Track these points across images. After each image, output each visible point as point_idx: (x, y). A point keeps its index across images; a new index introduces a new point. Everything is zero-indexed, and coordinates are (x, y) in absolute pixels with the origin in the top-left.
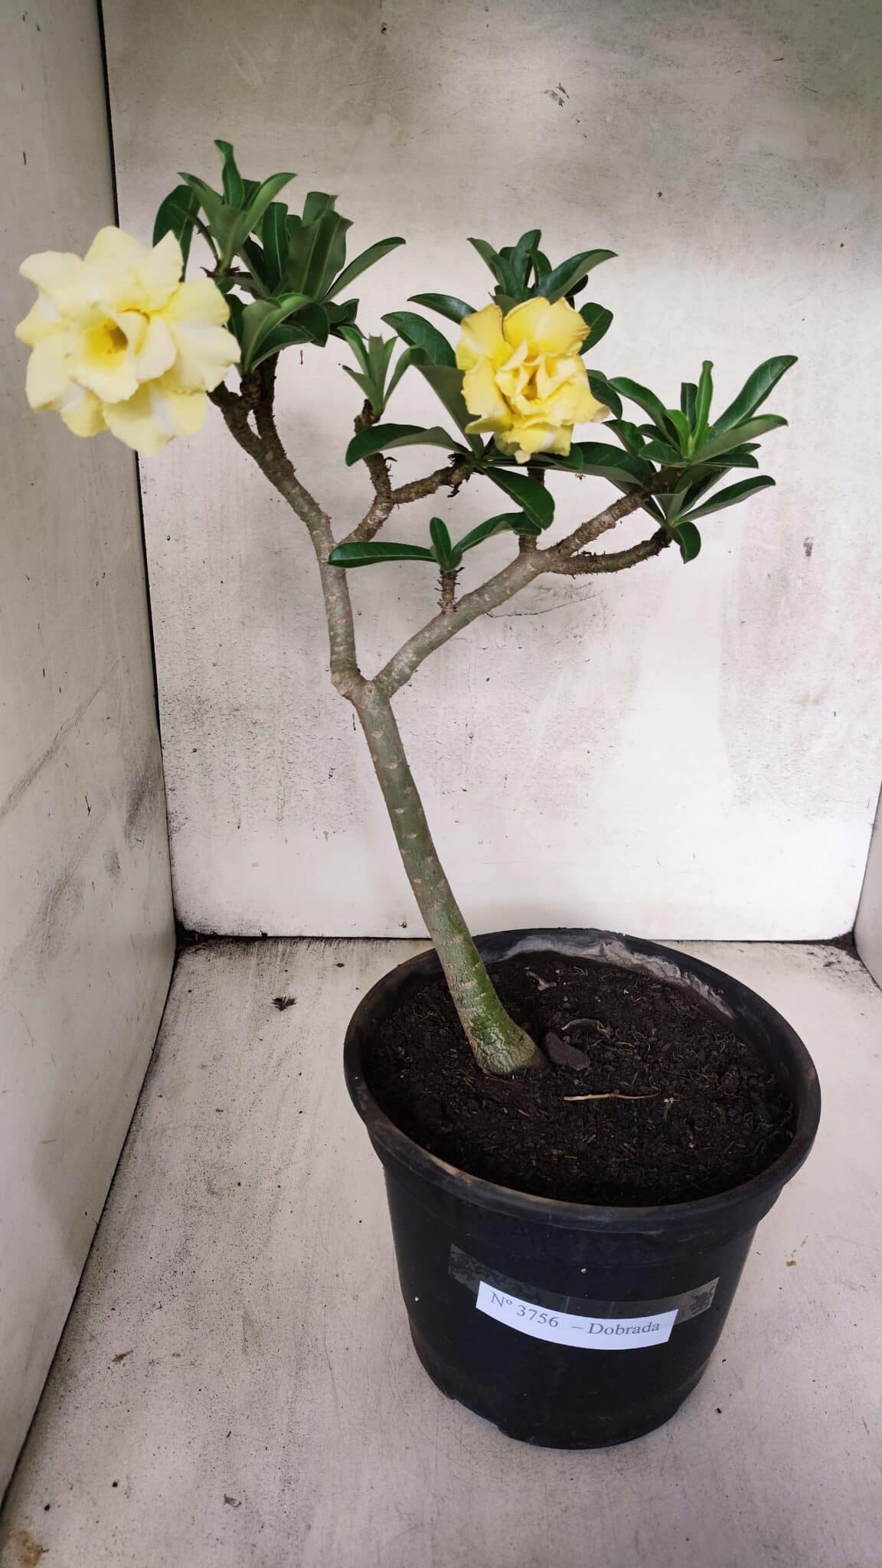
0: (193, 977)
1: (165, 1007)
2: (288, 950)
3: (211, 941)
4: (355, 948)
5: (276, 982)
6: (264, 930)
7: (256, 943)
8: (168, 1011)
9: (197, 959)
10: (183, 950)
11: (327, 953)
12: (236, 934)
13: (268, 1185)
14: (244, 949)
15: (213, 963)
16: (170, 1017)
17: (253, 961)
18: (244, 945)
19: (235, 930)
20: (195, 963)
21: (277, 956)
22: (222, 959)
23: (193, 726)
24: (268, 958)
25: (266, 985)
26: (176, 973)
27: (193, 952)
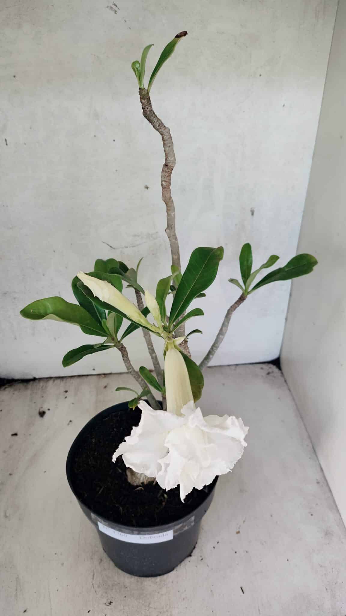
0: (3, 403)
2: (44, 385)
3: (11, 383)
4: (74, 382)
5: (38, 403)
6: (34, 376)
7: (31, 382)
9: (5, 392)
11: (60, 386)
12: (22, 379)
15: (12, 396)
17: (29, 392)
18: (25, 384)
20: (4, 395)
21: (39, 389)
22: (16, 392)
24: (35, 390)
25: (35, 405)
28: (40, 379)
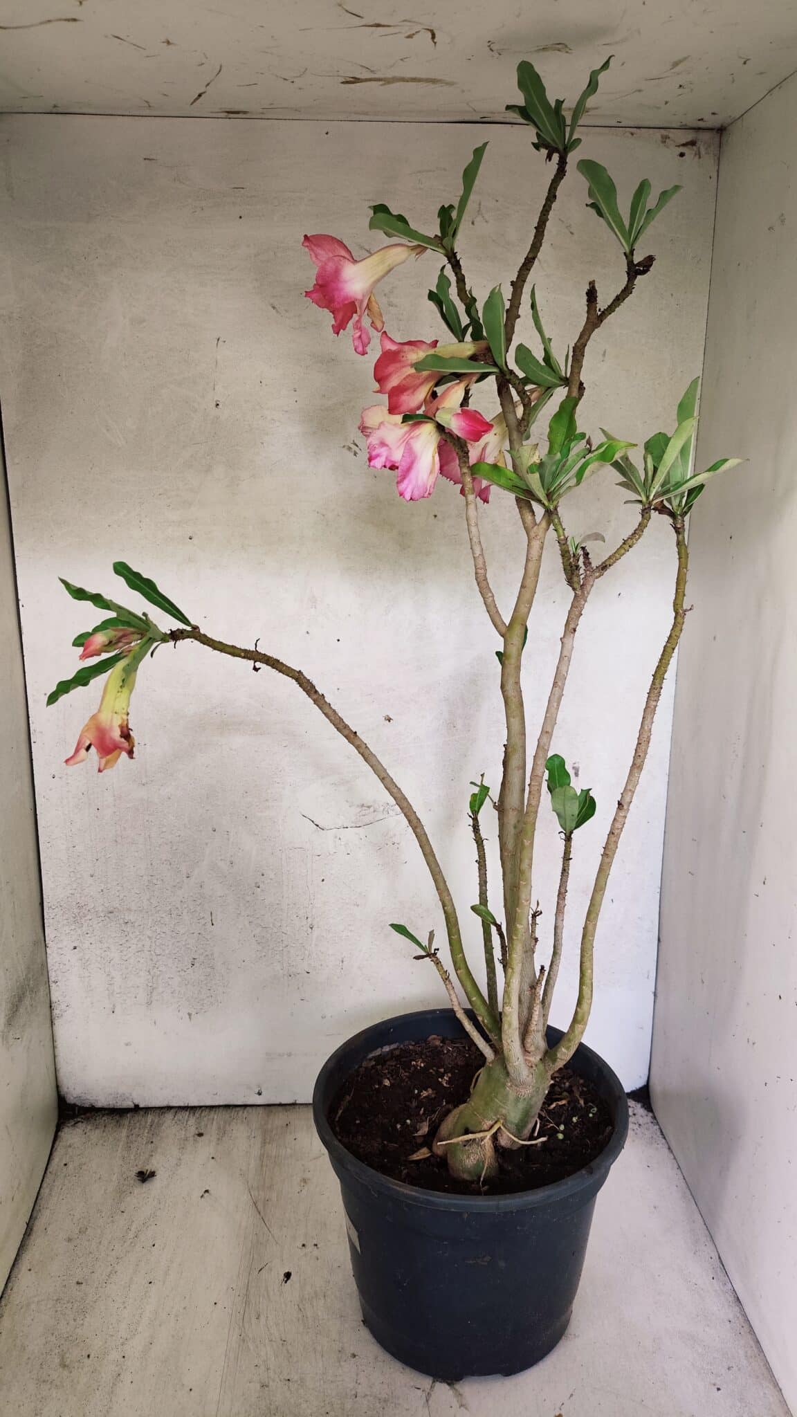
0: (70, 1150)
1: (42, 1181)
2: (156, 1121)
3: (88, 1115)
4: (216, 1117)
5: (142, 1154)
6: (136, 1102)
7: (128, 1115)
8: (45, 1185)
9: (75, 1132)
10: (63, 1123)
11: (189, 1123)
12: (111, 1106)
13: (115, 1355)
14: (117, 1122)
15: (89, 1136)
16: (45, 1191)
17: (124, 1132)
18: (117, 1117)
19: (111, 1103)
20: (73, 1136)
21: (145, 1127)
22: (97, 1131)
23: (73, 927)
24: (137, 1129)
25: (132, 1158)
26: (55, 1146)
27: (72, 1126)
28: (148, 1110)
